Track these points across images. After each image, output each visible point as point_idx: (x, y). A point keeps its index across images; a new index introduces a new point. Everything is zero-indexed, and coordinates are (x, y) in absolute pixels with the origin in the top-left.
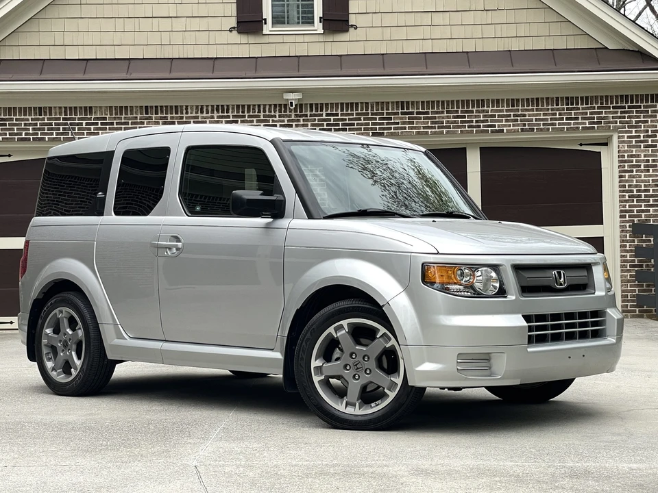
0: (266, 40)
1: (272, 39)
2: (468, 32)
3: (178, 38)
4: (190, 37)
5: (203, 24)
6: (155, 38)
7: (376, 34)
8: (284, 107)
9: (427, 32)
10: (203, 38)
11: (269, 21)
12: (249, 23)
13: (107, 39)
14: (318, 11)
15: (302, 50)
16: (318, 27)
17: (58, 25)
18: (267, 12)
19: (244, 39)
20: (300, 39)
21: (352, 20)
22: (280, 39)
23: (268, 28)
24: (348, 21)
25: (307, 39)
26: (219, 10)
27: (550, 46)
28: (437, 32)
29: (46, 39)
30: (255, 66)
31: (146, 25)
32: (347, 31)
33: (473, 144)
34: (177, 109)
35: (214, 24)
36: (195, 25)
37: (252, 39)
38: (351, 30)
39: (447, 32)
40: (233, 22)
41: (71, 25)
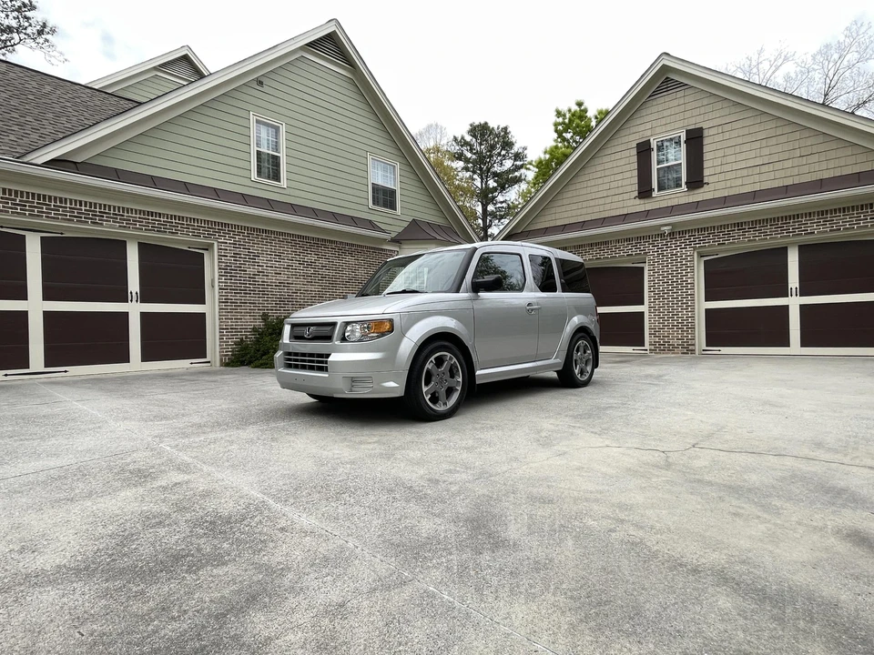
0: (654, 200)
1: (657, 199)
2: (788, 173)
3: (607, 207)
4: (614, 206)
5: (620, 198)
6: (596, 209)
7: (722, 185)
8: (662, 235)
9: (757, 178)
10: (621, 205)
11: (656, 190)
12: (645, 192)
13: (574, 213)
14: (684, 179)
15: (675, 202)
16: (684, 187)
17: (553, 210)
18: (655, 185)
19: (642, 201)
20: (673, 196)
21: (706, 180)
22: (662, 198)
23: (655, 194)
24: (702, 181)
25: (678, 195)
26: (629, 188)
27: (857, 169)
28: (764, 177)
29: (548, 218)
30: (647, 214)
31: (592, 203)
32: (702, 187)
33: (793, 244)
34: (606, 243)
35: (626, 196)
36: (616, 198)
37: (646, 201)
38: (705, 186)
39: (772, 176)
40: (636, 194)
41: (559, 210)
